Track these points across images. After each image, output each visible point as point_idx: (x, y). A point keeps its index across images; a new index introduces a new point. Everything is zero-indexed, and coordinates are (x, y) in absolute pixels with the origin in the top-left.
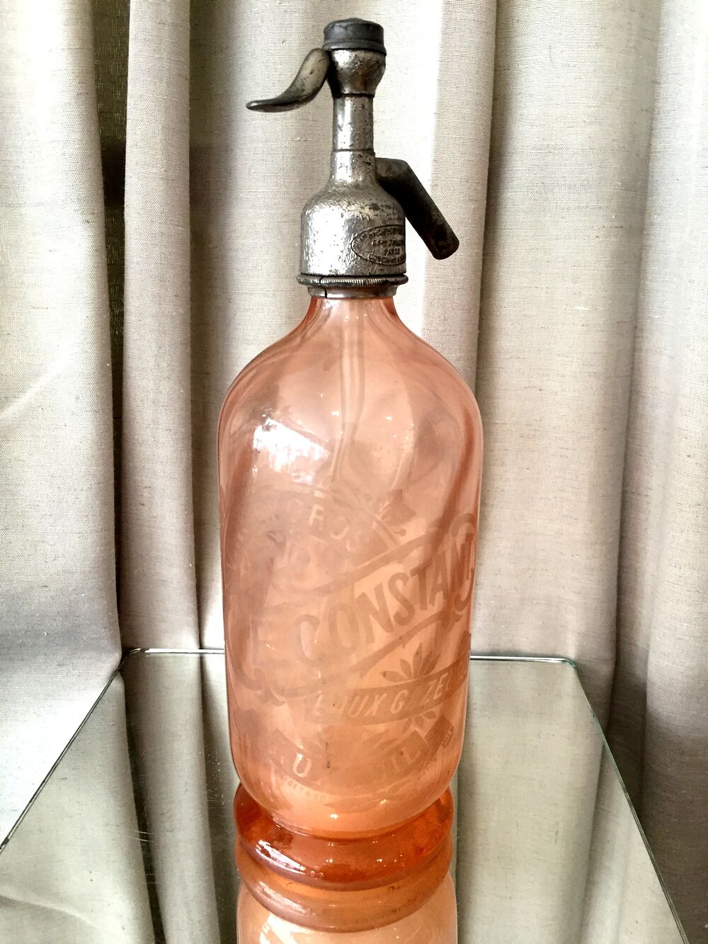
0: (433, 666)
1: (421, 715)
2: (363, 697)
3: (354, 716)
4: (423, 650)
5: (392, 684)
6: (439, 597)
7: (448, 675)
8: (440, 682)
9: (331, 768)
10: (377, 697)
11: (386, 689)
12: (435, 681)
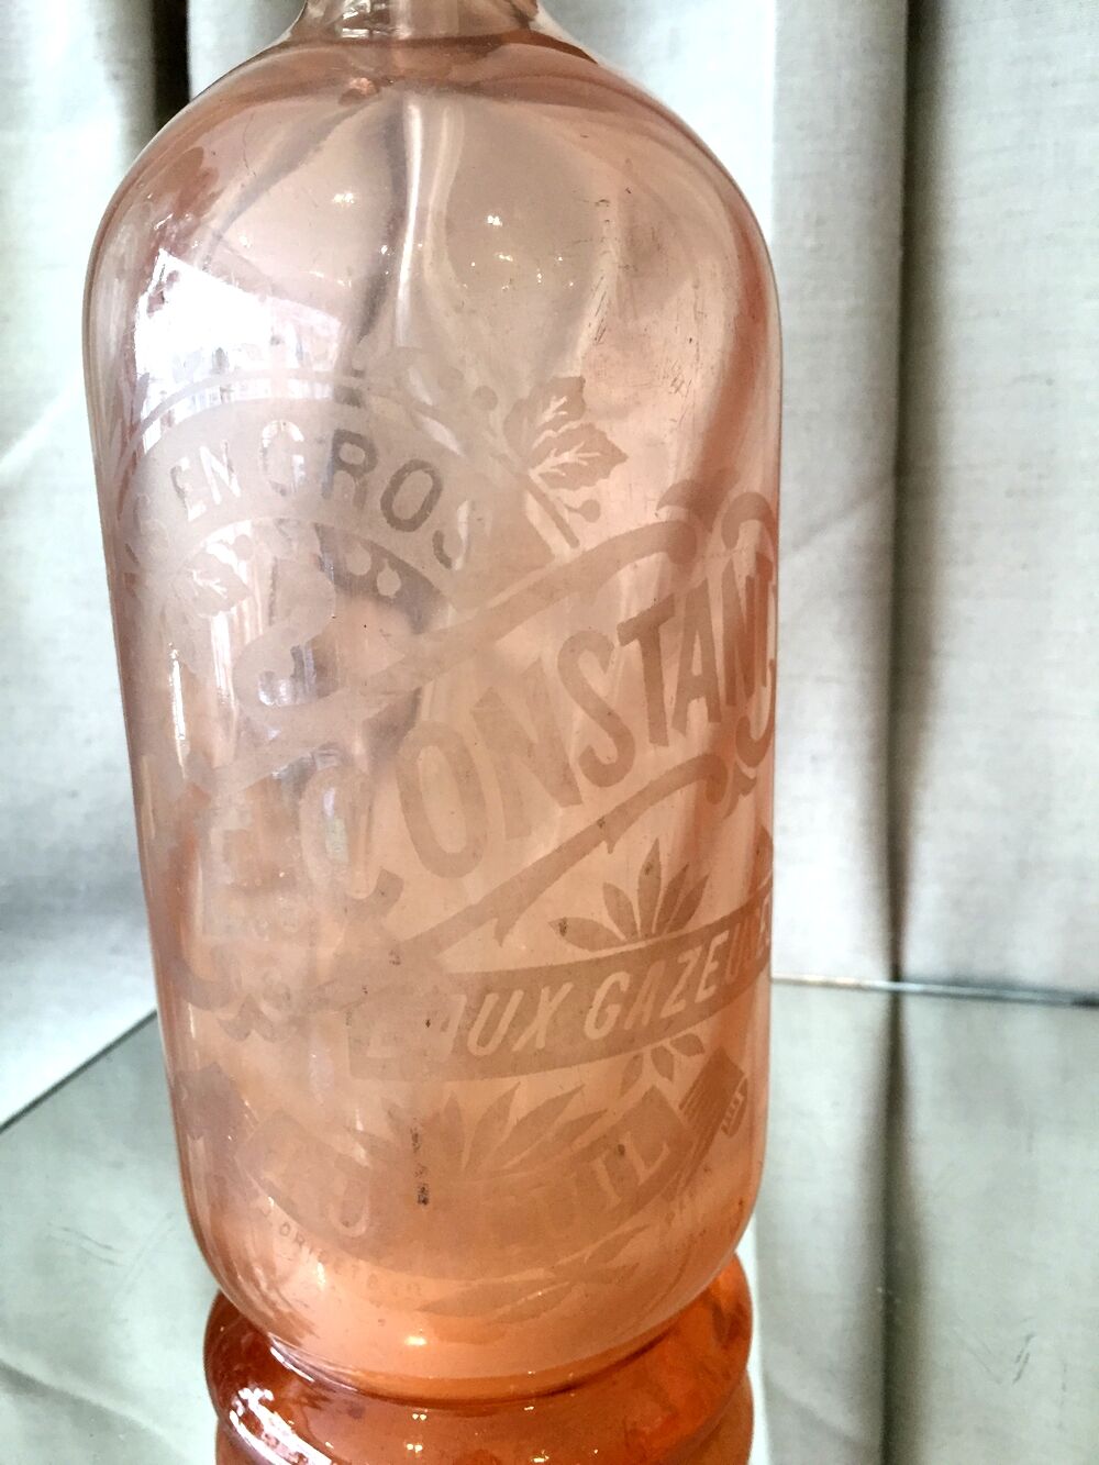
0: (691, 906)
1: (666, 1043)
2: (506, 994)
3: (482, 1052)
4: (664, 859)
5: (585, 955)
6: (698, 710)
7: (731, 936)
8: (711, 953)
9: (430, 1205)
10: (545, 992)
11: (570, 971)
12: (699, 950)
